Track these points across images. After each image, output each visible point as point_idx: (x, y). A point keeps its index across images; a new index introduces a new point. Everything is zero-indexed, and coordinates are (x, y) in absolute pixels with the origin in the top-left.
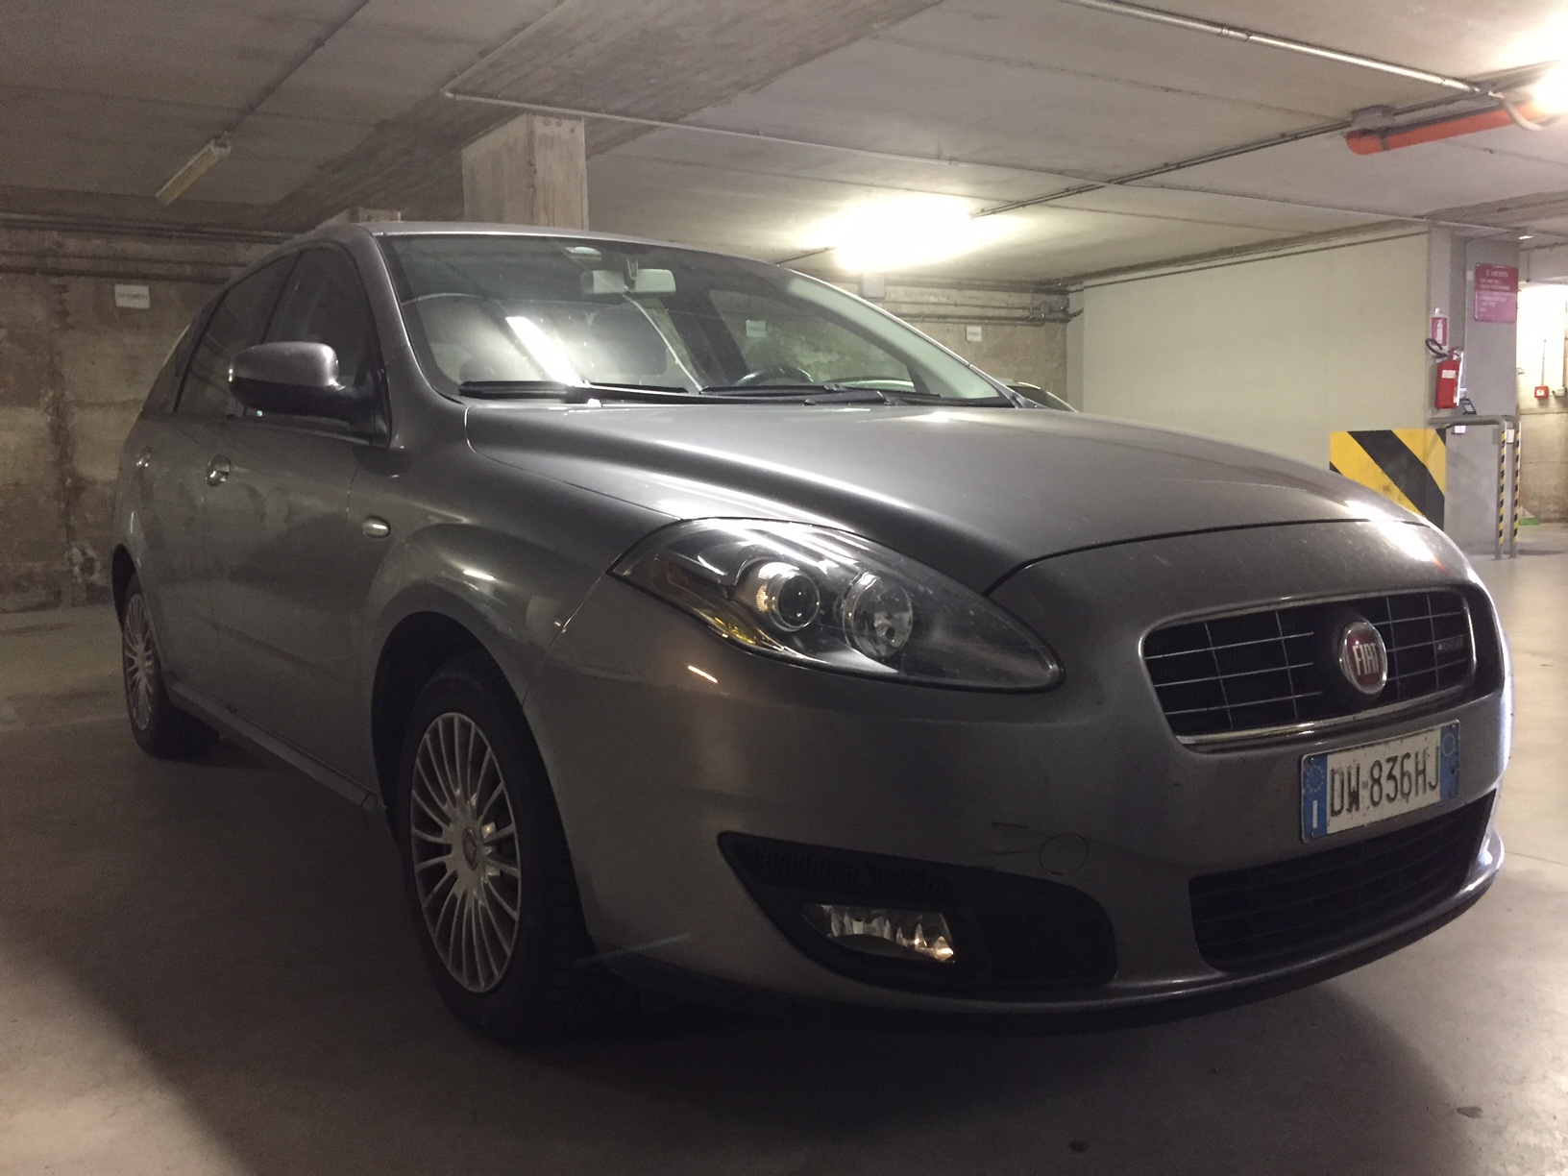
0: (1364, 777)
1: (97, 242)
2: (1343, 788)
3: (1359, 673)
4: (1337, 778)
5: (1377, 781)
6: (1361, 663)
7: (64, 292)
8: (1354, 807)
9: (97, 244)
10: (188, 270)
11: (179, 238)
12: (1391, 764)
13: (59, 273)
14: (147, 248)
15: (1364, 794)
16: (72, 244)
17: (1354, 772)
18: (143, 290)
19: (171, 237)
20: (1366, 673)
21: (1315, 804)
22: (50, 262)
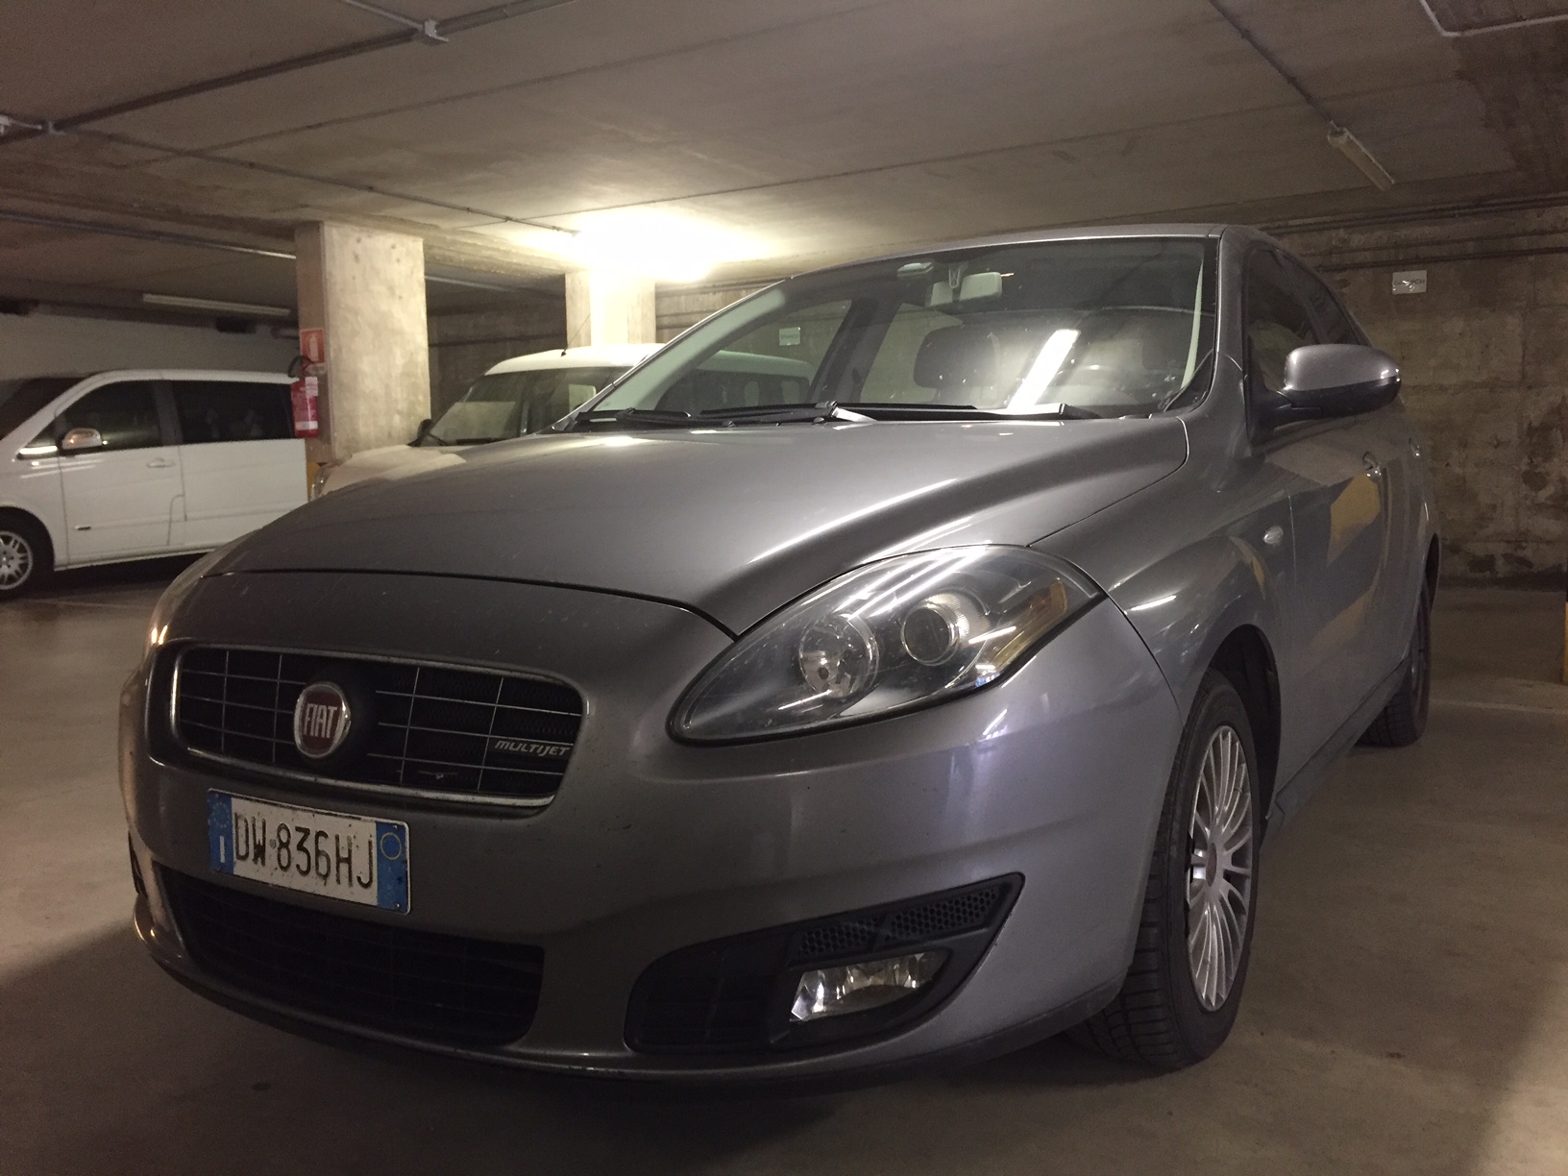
0: (271, 835)
1: (1379, 233)
2: (247, 837)
3: (305, 733)
4: (241, 824)
5: (285, 845)
6: (310, 722)
7: (1345, 286)
8: (259, 859)
9: (1380, 235)
10: (1471, 247)
11: (1460, 215)
12: (302, 835)
13: (1342, 269)
14: (1428, 231)
15: (271, 852)
16: (1357, 239)
17: (259, 825)
18: (1422, 274)
19: (1453, 216)
20: (312, 734)
21: (222, 839)
22: (1335, 259)
